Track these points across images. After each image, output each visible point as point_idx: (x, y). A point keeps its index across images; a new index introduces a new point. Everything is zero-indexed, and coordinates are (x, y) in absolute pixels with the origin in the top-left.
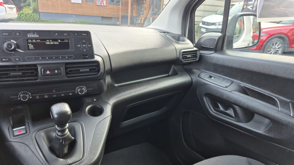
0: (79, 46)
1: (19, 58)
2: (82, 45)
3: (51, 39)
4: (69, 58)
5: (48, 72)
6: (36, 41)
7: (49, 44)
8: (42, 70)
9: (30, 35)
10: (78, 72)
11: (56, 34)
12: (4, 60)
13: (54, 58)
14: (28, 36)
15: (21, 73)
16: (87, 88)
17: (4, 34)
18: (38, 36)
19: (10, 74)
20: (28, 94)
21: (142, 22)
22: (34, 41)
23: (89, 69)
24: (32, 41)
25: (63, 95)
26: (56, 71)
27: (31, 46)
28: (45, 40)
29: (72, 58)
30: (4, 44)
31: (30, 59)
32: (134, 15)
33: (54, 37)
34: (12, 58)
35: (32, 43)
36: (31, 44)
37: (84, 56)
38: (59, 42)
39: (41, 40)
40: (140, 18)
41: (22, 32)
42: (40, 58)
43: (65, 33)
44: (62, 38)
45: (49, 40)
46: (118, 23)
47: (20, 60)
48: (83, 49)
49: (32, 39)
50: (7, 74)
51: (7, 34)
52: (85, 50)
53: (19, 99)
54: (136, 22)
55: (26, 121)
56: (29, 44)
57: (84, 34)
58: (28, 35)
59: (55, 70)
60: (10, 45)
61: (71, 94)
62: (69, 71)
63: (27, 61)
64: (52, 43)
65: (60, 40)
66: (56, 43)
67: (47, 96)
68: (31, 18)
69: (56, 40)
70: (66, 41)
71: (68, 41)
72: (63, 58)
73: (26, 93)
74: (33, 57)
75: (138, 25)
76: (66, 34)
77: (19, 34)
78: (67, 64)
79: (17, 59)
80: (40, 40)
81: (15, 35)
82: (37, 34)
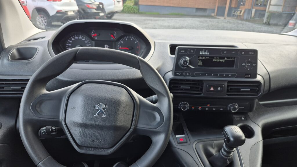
0: (244, 64)
1: (189, 73)
2: (246, 63)
3: (218, 57)
4: (233, 76)
5: (212, 89)
6: (205, 58)
7: (216, 61)
8: (207, 86)
9: (202, 52)
10: (238, 90)
11: (225, 52)
12: (177, 74)
13: (218, 75)
14: (200, 54)
15: (189, 87)
16: (239, 106)
17: (181, 51)
18: (208, 54)
19: (180, 86)
20: (187, 104)
21: (241, 14)
22: (204, 58)
23: (250, 89)
24: (202, 58)
25: (214, 109)
26: (219, 89)
27: (200, 63)
28: (213, 57)
29: (235, 76)
30: (180, 60)
31: (198, 75)
32: (233, 5)
33: (222, 55)
34: (184, 73)
35: (202, 60)
36: (200, 61)
37: (246, 75)
38: (225, 60)
39: (210, 57)
40: (239, 9)
41: (195, 49)
42: (207, 75)
43: (233, 51)
44: (229, 55)
45: (216, 58)
46: (213, 15)
47: (189, 76)
48: (247, 68)
49: (202, 56)
50: (177, 87)
51: (184, 51)
52: (248, 69)
53: (179, 108)
54: (234, 13)
55: (184, 129)
56: (198, 61)
57: (250, 53)
58: (200, 52)
59: (218, 87)
60: (185, 61)
61: (221, 109)
62: (231, 89)
63: (195, 77)
64: (218, 61)
65: (226, 57)
66: (222, 61)
67: (200, 108)
68: (132, 10)
69: (223, 58)
70: (232, 59)
71: (234, 59)
72: (227, 76)
73: (185, 103)
74: (200, 73)
75: (236, 17)
76: (233, 53)
77: (193, 51)
78: (229, 82)
79: (188, 74)
80: (208, 58)
81: (190, 52)
82: (208, 52)
